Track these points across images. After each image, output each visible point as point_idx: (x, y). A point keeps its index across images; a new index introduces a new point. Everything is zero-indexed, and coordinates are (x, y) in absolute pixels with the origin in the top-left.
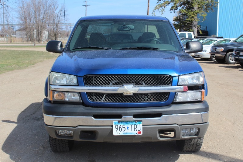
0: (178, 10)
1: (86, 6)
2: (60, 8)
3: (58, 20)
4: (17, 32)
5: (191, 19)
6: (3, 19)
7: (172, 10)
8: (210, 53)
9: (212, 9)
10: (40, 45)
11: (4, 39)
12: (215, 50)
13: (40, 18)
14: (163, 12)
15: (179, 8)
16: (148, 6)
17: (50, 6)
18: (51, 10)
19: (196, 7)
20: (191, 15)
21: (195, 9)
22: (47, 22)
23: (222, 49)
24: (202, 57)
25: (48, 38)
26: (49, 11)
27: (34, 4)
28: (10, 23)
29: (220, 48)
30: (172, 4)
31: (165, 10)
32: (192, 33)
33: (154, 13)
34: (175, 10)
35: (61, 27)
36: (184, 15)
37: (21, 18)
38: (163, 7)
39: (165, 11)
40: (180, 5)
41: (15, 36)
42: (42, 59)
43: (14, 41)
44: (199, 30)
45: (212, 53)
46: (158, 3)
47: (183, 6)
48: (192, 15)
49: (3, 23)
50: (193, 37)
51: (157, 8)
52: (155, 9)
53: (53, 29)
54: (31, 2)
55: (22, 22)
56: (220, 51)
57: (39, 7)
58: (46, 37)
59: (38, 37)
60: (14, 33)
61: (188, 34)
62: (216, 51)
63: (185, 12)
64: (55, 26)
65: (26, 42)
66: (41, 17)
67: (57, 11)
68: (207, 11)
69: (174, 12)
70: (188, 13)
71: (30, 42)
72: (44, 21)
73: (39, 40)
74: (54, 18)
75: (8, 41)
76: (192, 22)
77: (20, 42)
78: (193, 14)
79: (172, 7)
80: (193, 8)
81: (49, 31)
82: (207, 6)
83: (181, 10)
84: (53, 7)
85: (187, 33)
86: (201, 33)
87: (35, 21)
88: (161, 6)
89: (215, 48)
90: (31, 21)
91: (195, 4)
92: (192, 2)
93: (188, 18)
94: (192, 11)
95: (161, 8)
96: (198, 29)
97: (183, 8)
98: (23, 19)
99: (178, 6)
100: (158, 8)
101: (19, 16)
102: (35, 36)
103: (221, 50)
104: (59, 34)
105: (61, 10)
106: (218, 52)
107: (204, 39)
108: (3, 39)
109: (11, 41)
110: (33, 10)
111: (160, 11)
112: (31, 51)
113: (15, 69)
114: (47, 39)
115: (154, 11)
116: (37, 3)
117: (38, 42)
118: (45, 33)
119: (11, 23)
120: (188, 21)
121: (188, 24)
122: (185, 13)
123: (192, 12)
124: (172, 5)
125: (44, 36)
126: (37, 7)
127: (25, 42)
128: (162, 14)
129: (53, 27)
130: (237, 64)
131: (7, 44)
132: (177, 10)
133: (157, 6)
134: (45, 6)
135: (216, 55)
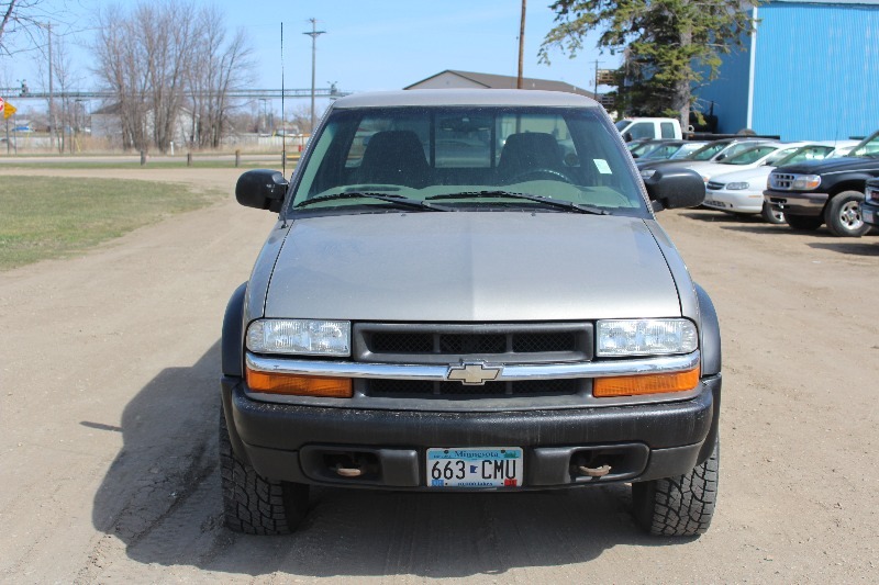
0: (626, 44)
1: (314, 34)
2: (229, 39)
3: (224, 79)
4: (95, 119)
5: (673, 73)
6: (46, 77)
7: (606, 44)
8: (765, 193)
9: (738, 43)
10: (164, 159)
11: (52, 140)
12: (788, 185)
13: (166, 73)
14: (577, 49)
15: (630, 38)
16: (522, 33)
17: (197, 34)
18: (202, 48)
19: (686, 36)
20: (670, 62)
21: (684, 43)
22: (187, 88)
23: (817, 179)
24: (734, 209)
25: (192, 137)
26: (195, 51)
27: (147, 28)
28: (70, 91)
29: (807, 178)
30: (605, 25)
31: (582, 44)
32: (675, 122)
33: (545, 55)
34: (614, 44)
35: (232, 103)
36: (648, 61)
37: (104, 73)
38: (576, 35)
39: (582, 48)
40: (635, 28)
41: (88, 130)
42: (157, 215)
43: (84, 148)
44: (696, 112)
45: (775, 195)
46: (559, 22)
47: (642, 31)
48: (675, 62)
49: (48, 91)
50: (678, 137)
51: (554, 36)
52: (550, 41)
53: (207, 108)
54: (136, 20)
55: (109, 85)
56: (807, 188)
57: (163, 38)
58: (186, 134)
59: (157, 133)
60: (88, 122)
61: (662, 124)
62: (790, 188)
63: (651, 50)
64: (215, 100)
65: (121, 152)
66: (171, 68)
67: (220, 52)
68: (722, 50)
69: (612, 53)
70: (659, 55)
71: (134, 151)
72: (177, 81)
73: (162, 145)
74: (211, 72)
75: (61, 149)
76: (673, 85)
77: (100, 152)
78: (678, 58)
79: (607, 35)
80: (676, 38)
81: (194, 117)
82: (724, 32)
83: (637, 45)
84: (206, 36)
85: (657, 122)
86: (702, 122)
87: (148, 84)
88: (569, 31)
89: (788, 177)
90: (138, 83)
91: (684, 23)
92: (674, 18)
93: (660, 72)
94: (673, 48)
95: (568, 38)
96: (691, 109)
97: (644, 37)
98: (112, 74)
99: (626, 31)
100: (559, 38)
101: (100, 65)
102: (150, 131)
103: (811, 183)
104: (226, 124)
105: (234, 48)
106: (798, 193)
107: (727, 144)
108: (49, 139)
109: (72, 148)
110: (144, 47)
111: (566, 46)
112: (126, 182)
113: (45, 257)
114: (188, 139)
115: (544, 47)
116: (155, 25)
117: (158, 151)
118: (181, 122)
119: (75, 91)
120: (660, 81)
121: (659, 90)
122: (649, 54)
123: (675, 52)
124: (605, 29)
125: (179, 130)
126: (157, 36)
127: (116, 151)
128: (571, 57)
129: (208, 101)
130: (869, 234)
131: (57, 156)
132: (622, 42)
133: (554, 31)
134: (181, 36)
135: (791, 201)
